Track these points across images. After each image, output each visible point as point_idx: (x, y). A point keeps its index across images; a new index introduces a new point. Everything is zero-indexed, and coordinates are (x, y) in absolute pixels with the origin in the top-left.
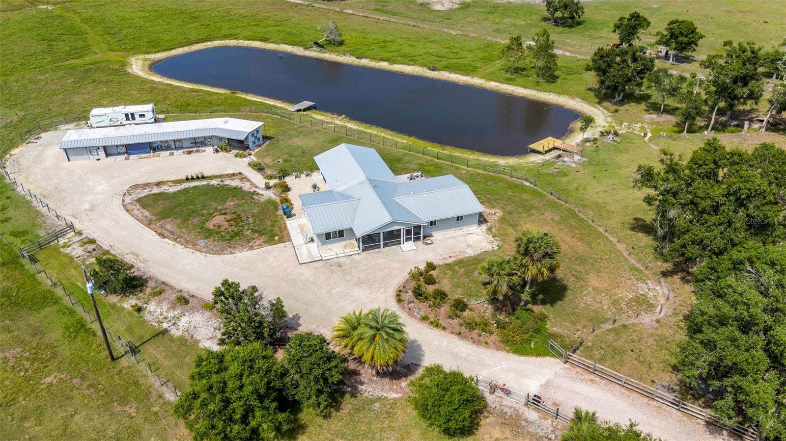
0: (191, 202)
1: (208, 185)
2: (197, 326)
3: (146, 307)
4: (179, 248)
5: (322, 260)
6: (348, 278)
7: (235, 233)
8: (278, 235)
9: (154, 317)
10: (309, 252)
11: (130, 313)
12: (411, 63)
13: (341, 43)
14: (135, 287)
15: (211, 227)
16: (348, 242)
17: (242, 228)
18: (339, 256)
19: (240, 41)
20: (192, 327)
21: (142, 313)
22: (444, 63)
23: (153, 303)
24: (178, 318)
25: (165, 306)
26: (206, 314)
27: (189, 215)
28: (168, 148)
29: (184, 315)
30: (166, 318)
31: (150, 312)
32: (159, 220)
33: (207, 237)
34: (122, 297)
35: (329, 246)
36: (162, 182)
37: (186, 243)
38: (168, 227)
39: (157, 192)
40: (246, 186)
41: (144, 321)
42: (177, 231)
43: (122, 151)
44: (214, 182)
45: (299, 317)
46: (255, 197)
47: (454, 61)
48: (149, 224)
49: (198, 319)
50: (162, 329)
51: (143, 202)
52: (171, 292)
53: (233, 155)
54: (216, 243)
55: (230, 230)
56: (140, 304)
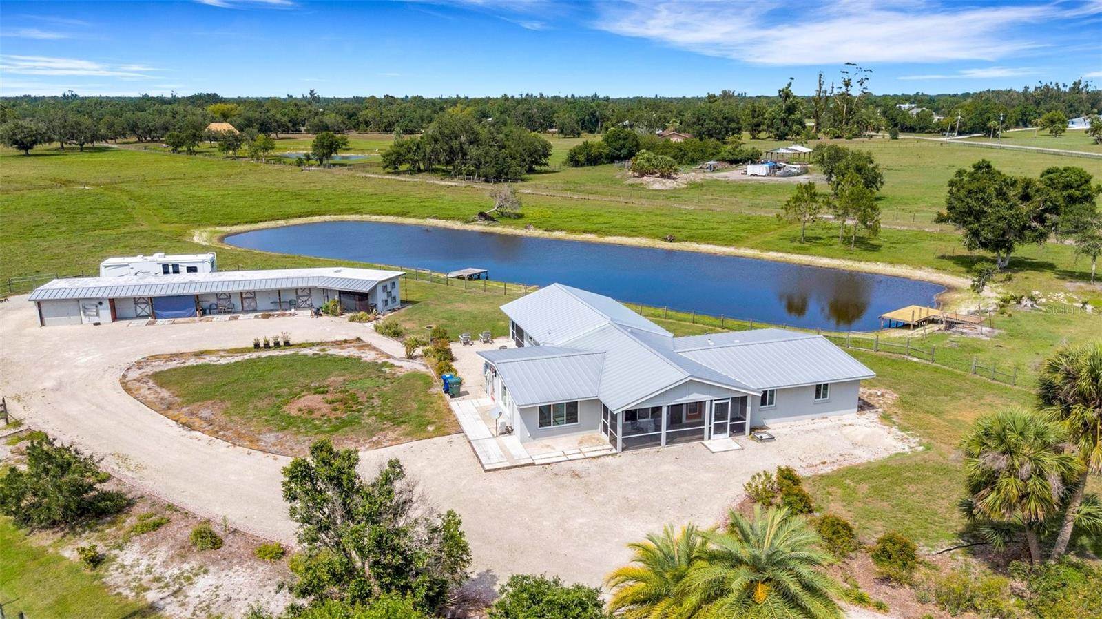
0: (260, 378)
1: (296, 354)
2: (235, 596)
3: (116, 556)
4: (221, 446)
5: (533, 464)
6: (601, 499)
7: (344, 421)
8: (435, 422)
9: (130, 578)
10: (503, 448)
11: (73, 570)
12: (632, 234)
13: (520, 216)
14: (101, 514)
15: (294, 412)
16: (586, 434)
17: (357, 414)
18: (570, 457)
19: (365, 216)
20: (221, 599)
21: (101, 570)
22: (685, 233)
23: (136, 547)
24: (189, 579)
25: (162, 553)
26: (261, 569)
27: (251, 395)
28: (229, 310)
29: (206, 572)
30: (158, 580)
31: (123, 566)
32: (188, 403)
33: (284, 429)
34: (64, 536)
35: (546, 441)
36: (206, 351)
37: (237, 439)
38: (205, 413)
39: (195, 364)
40: (369, 356)
41: (105, 586)
42: (222, 419)
43: (144, 314)
44: (308, 351)
45: (494, 576)
46: (388, 370)
47: (700, 232)
48: (166, 409)
49: (241, 579)
50: (141, 604)
51: (160, 379)
52: (183, 523)
53: (347, 320)
54: (300, 438)
55: (332, 417)
56: (101, 549)
